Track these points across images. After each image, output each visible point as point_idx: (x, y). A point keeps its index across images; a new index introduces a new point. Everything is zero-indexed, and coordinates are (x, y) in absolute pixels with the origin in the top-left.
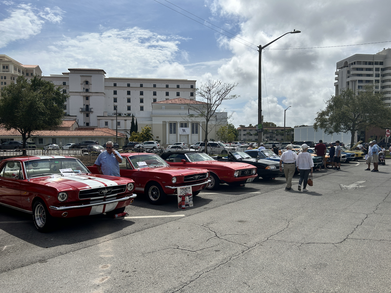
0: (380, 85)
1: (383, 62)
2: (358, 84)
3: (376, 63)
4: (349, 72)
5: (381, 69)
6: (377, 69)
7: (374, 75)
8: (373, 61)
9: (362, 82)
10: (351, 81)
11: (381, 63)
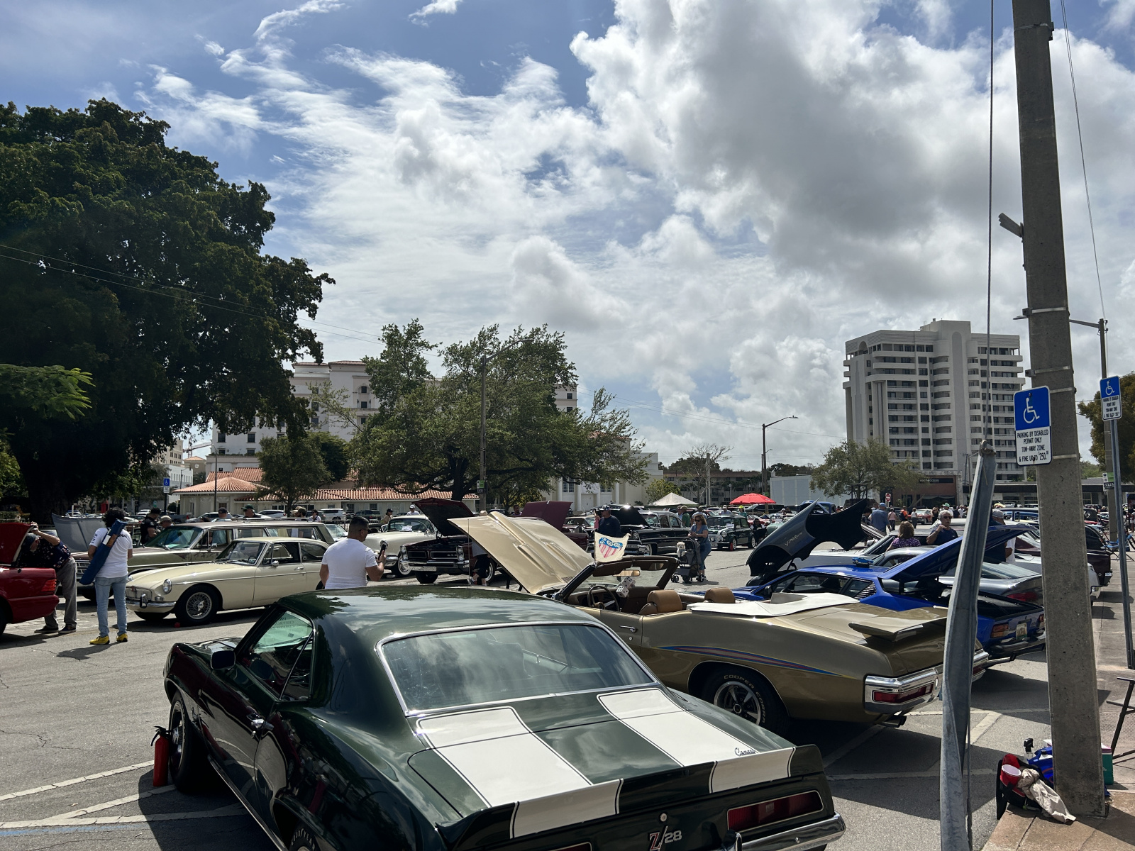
0: (928, 390)
1: (932, 346)
2: (887, 389)
3: (920, 348)
4: (869, 364)
5: (930, 359)
6: (922, 360)
7: (918, 372)
8: (913, 344)
9: (895, 385)
10: (874, 382)
11: (930, 349)
